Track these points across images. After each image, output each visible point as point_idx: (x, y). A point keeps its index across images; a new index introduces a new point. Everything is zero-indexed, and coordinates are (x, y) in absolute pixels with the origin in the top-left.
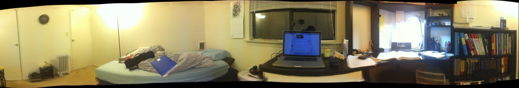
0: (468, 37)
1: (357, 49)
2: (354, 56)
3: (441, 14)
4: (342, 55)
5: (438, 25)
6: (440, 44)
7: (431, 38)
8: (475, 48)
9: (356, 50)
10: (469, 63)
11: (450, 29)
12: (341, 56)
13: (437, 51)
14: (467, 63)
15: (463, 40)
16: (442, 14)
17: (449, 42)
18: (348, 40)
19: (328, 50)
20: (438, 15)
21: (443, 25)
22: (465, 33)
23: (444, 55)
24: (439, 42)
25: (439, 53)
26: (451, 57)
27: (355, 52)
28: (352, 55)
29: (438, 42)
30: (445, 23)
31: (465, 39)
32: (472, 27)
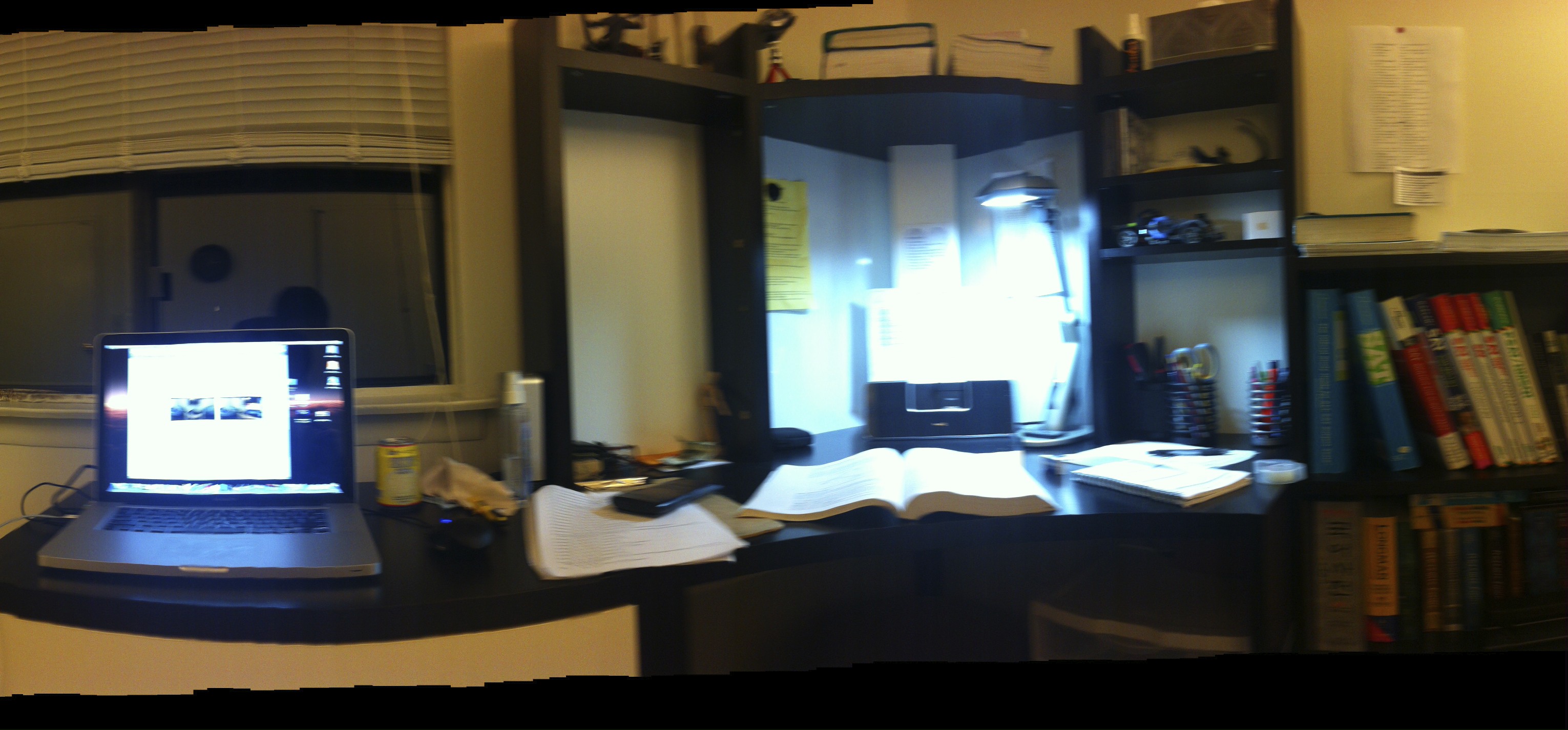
0: (1406, 320)
1: (611, 440)
2: (582, 489)
3: (1211, 152)
4: (497, 486)
7: (1142, 346)
8: (1469, 408)
9: (599, 450)
10: (1430, 540)
11: (1275, 264)
12: (492, 494)
14: (1417, 535)
15: (1377, 348)
16: (1223, 153)
17: (1274, 365)
18: (537, 381)
19: (404, 452)
20: (1184, 163)
21: (1230, 238)
22: (1383, 295)
23: (1241, 476)
24: (1205, 369)
25: (1205, 454)
27: (594, 465)
28: (569, 483)
29: (1193, 370)
30: (1239, 226)
31: (1388, 338)
32: (1439, 244)
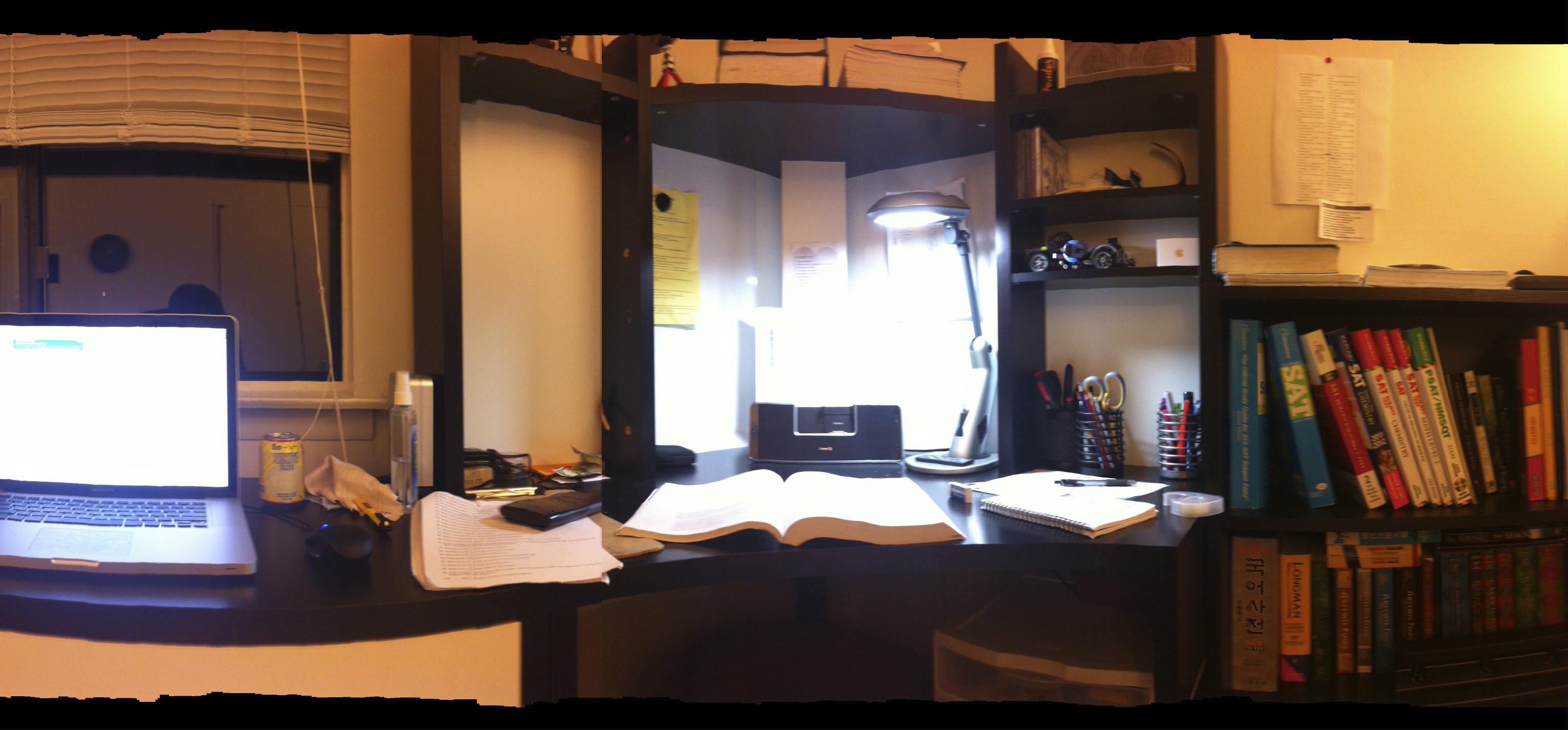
0: (1327, 354)
1: (502, 449)
2: (472, 497)
3: (1124, 175)
4: (384, 489)
5: (1103, 262)
6: (1119, 413)
7: (1053, 374)
8: (1388, 447)
9: (491, 457)
12: (379, 496)
13: (1094, 469)
14: (1332, 573)
15: (1297, 382)
16: (1135, 177)
17: (1189, 396)
18: (429, 384)
19: (288, 448)
20: (1097, 185)
21: (1139, 264)
22: (1303, 328)
23: (1147, 507)
24: (1113, 398)
25: (1109, 484)
26: (1201, 523)
27: (486, 473)
28: (459, 491)
29: (1101, 399)
30: (1153, 253)
31: (1308, 373)
32: (1363, 280)
